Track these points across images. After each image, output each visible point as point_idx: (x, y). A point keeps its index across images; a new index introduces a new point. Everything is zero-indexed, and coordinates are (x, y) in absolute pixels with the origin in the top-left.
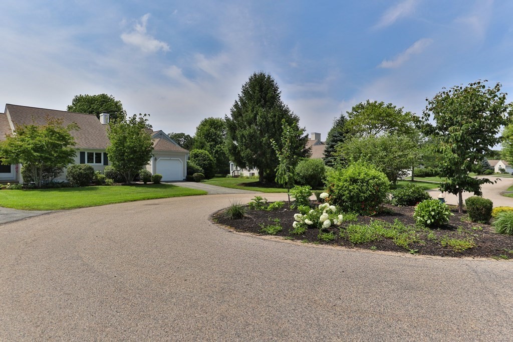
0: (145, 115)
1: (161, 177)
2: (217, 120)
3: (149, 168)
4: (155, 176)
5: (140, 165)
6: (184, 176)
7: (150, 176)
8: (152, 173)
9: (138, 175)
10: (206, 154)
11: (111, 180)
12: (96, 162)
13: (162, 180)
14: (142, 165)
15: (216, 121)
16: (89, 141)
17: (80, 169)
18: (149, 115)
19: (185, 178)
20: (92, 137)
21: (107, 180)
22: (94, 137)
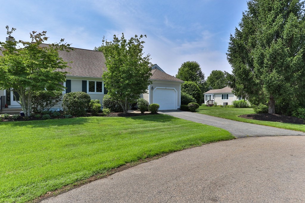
0: (141, 36)
1: (158, 107)
2: (192, 62)
3: (146, 97)
4: (152, 105)
5: (137, 94)
6: (178, 105)
7: (147, 105)
8: (149, 102)
9: (135, 104)
10: (194, 85)
11: (107, 110)
12: (97, 91)
13: (159, 109)
14: (139, 93)
15: (192, 64)
16: (91, 71)
17: (75, 97)
18: (145, 36)
19: (179, 107)
20: (96, 68)
21: (103, 110)
22: (97, 68)
